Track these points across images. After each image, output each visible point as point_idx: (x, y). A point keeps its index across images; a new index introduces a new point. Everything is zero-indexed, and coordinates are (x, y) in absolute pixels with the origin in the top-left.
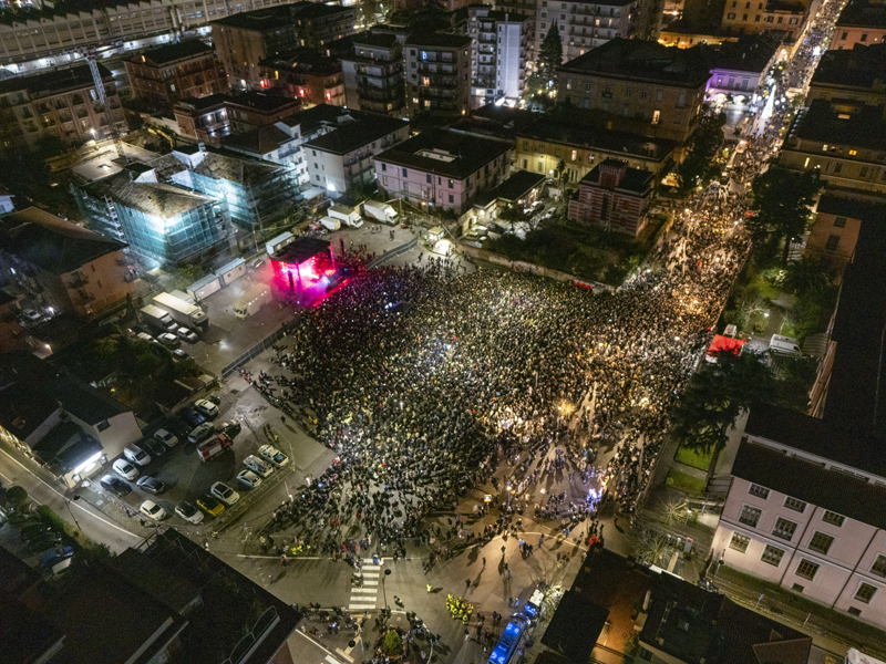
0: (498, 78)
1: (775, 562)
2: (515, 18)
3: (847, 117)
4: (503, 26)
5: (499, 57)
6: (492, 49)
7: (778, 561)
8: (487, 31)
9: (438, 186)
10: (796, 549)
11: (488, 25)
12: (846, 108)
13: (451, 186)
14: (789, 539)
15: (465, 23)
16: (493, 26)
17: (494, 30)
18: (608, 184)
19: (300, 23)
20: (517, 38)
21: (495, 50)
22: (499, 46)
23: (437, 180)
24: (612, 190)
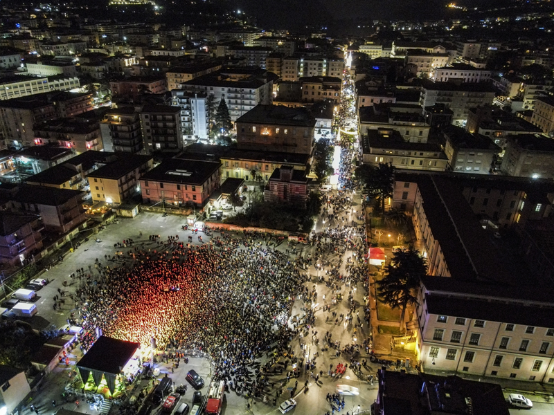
0: (194, 129)
1: (452, 358)
2: (201, 96)
3: (387, 136)
4: (194, 101)
5: (193, 117)
6: (188, 113)
7: (454, 357)
8: (184, 103)
9: (185, 191)
10: (463, 346)
11: (185, 100)
12: (386, 132)
13: (194, 190)
14: (458, 342)
15: (171, 100)
16: (188, 101)
17: (188, 102)
18: (286, 179)
19: (55, 103)
20: (204, 107)
21: (190, 113)
22: (193, 111)
23: (184, 188)
24: (288, 182)
